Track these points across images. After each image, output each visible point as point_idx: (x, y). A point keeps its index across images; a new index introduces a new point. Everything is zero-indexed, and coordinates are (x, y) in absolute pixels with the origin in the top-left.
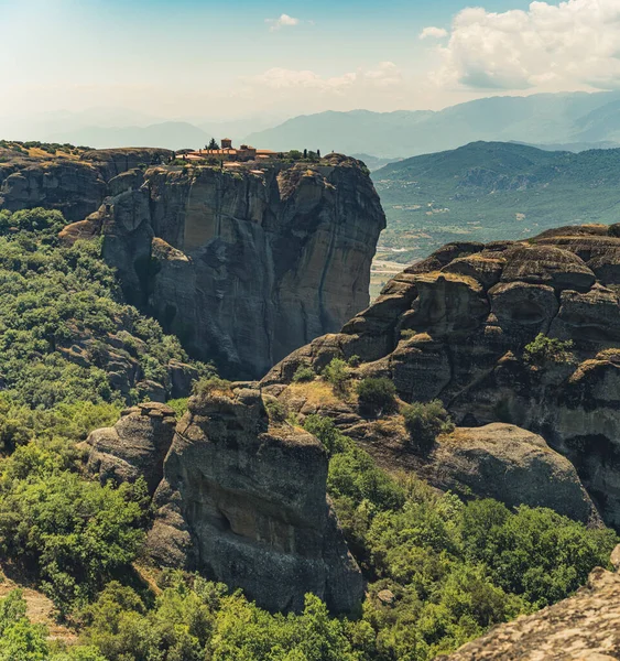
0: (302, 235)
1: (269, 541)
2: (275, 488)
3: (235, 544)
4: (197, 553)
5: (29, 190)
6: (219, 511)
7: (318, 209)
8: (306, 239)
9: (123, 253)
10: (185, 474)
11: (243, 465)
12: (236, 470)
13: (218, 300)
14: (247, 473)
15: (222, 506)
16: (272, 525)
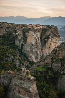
0: (46, 40)
1: (25, 95)
2: (27, 86)
3: (20, 95)
4: (14, 96)
5: (4, 31)
6: (19, 90)
7: (49, 35)
8: (47, 41)
9: (18, 43)
10: (14, 83)
11: (22, 82)
12: (21, 83)
13: (33, 51)
14: (23, 84)
15: (19, 89)
16: (26, 92)
